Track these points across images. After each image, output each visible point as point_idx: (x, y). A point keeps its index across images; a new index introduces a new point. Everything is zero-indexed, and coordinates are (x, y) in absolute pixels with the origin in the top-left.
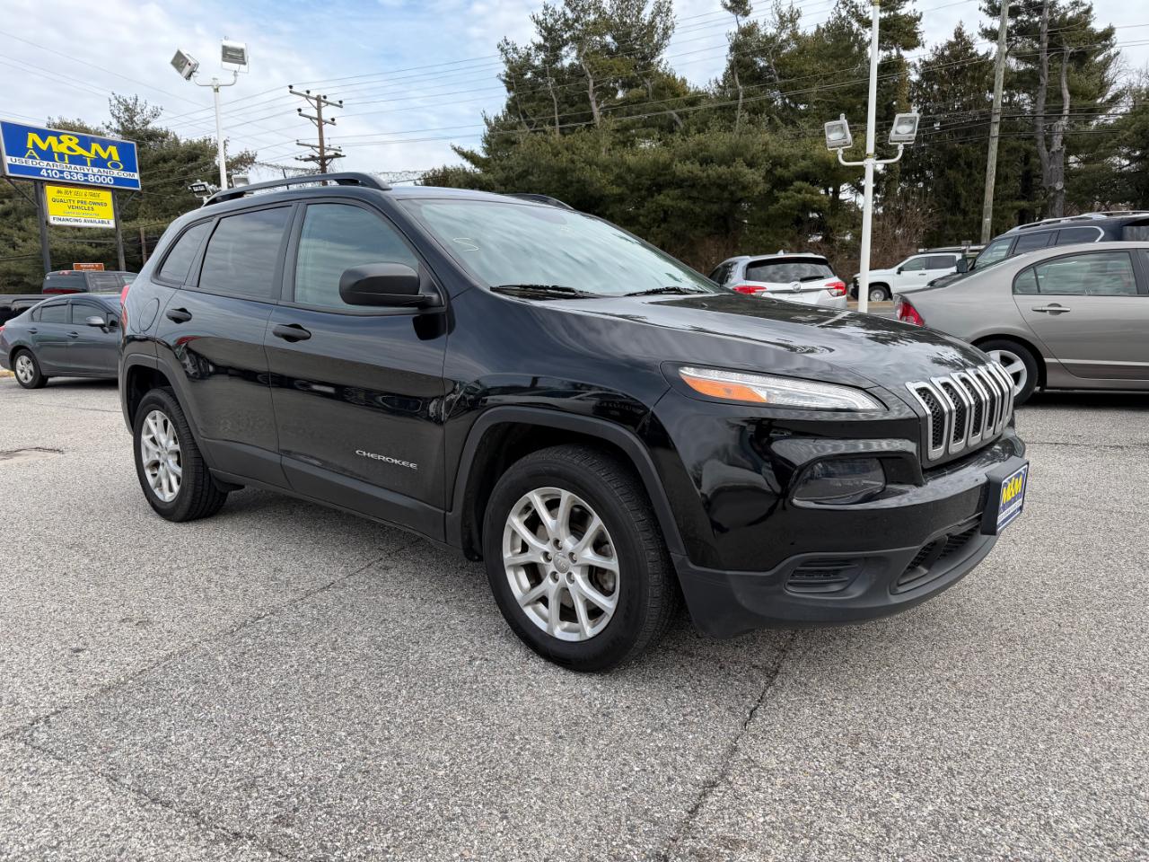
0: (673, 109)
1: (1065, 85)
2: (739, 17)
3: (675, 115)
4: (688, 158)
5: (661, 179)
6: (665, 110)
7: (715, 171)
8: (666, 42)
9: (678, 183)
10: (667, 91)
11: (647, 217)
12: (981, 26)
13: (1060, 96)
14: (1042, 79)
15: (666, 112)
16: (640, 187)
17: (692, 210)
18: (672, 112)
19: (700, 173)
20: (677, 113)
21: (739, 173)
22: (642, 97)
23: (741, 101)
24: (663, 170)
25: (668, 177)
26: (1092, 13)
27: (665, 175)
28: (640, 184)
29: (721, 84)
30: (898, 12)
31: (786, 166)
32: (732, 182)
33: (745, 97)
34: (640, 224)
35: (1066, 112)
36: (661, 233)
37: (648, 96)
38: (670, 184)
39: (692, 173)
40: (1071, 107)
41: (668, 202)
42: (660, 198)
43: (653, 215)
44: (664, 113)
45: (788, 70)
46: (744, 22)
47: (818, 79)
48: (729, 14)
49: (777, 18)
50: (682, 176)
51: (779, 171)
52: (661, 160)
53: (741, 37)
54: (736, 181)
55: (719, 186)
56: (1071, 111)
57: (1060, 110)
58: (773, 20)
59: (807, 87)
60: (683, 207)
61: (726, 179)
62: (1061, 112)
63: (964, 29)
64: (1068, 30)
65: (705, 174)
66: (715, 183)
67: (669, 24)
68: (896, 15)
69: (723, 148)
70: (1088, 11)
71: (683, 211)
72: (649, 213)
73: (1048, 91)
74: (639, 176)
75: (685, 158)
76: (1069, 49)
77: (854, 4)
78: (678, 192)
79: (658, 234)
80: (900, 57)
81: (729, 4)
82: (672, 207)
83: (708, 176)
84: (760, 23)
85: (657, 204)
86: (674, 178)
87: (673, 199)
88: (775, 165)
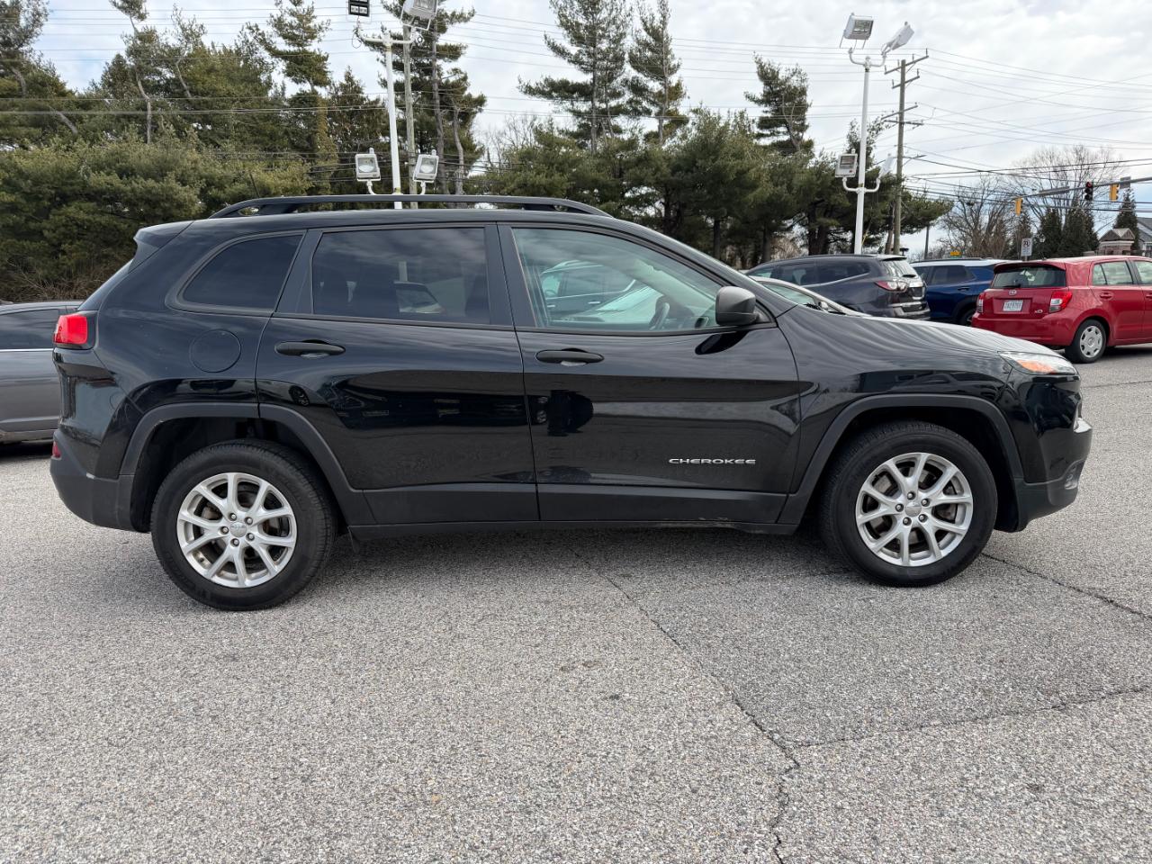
0: (60, 110)
1: (458, 140)
2: (135, 21)
3: (64, 118)
4: (102, 169)
5: (67, 189)
6: (49, 110)
7: (140, 184)
8: (37, 30)
9: (94, 196)
10: (49, 88)
11: (54, 232)
12: (379, 76)
13: (454, 148)
14: (438, 131)
15: (51, 113)
16: (41, 196)
17: (115, 226)
18: (60, 114)
19: (122, 186)
20: (67, 116)
21: (171, 189)
22: (13, 90)
23: (149, 112)
24: (68, 178)
25: (77, 188)
26: (468, 81)
27: (72, 185)
28: (40, 193)
29: (100, 87)
30: (307, 48)
31: (221, 187)
32: (164, 198)
33: (153, 109)
34: (45, 238)
35: (462, 162)
36: (77, 250)
37: (21, 90)
38: (77, 196)
39: (112, 185)
40: (464, 158)
41: (82, 215)
42: (72, 210)
43: (62, 229)
44: (48, 113)
45: (200, 87)
46: (141, 26)
47: (234, 101)
48: (121, 14)
49: (180, 31)
50: (99, 187)
51: (213, 192)
52: (66, 166)
53: (139, 42)
54: (169, 199)
55: (148, 201)
56: (465, 162)
57: (457, 159)
58: (175, 31)
59: (224, 108)
60: (103, 222)
61: (158, 194)
62: (458, 162)
63: (352, 74)
64: (452, 92)
65: (129, 188)
66: (142, 199)
67: (40, 9)
68: (305, 51)
69: (145, 161)
70: (465, 79)
71: (104, 227)
72: (58, 227)
73: (446, 142)
74: (37, 182)
75: (98, 167)
76: (458, 109)
77: (260, 32)
78: (93, 205)
79: (71, 252)
80: (315, 92)
81: (120, 3)
82: (89, 221)
83: (133, 190)
84: (160, 31)
85: (67, 216)
86: (84, 188)
87: (88, 213)
88: (209, 184)
